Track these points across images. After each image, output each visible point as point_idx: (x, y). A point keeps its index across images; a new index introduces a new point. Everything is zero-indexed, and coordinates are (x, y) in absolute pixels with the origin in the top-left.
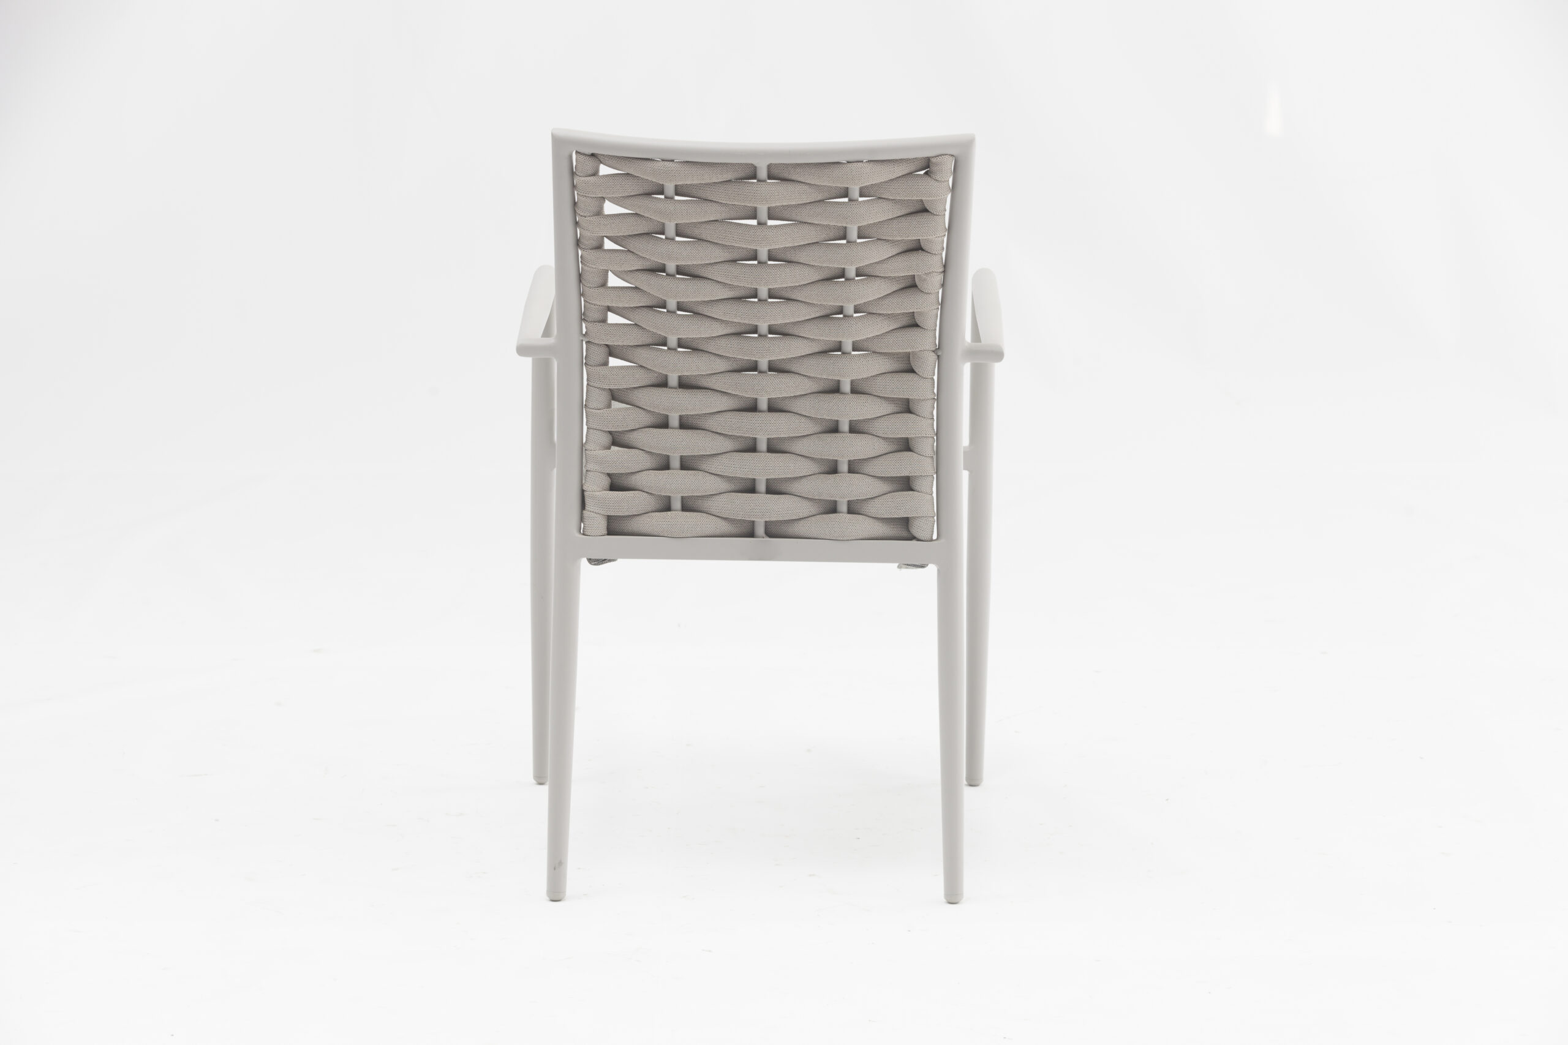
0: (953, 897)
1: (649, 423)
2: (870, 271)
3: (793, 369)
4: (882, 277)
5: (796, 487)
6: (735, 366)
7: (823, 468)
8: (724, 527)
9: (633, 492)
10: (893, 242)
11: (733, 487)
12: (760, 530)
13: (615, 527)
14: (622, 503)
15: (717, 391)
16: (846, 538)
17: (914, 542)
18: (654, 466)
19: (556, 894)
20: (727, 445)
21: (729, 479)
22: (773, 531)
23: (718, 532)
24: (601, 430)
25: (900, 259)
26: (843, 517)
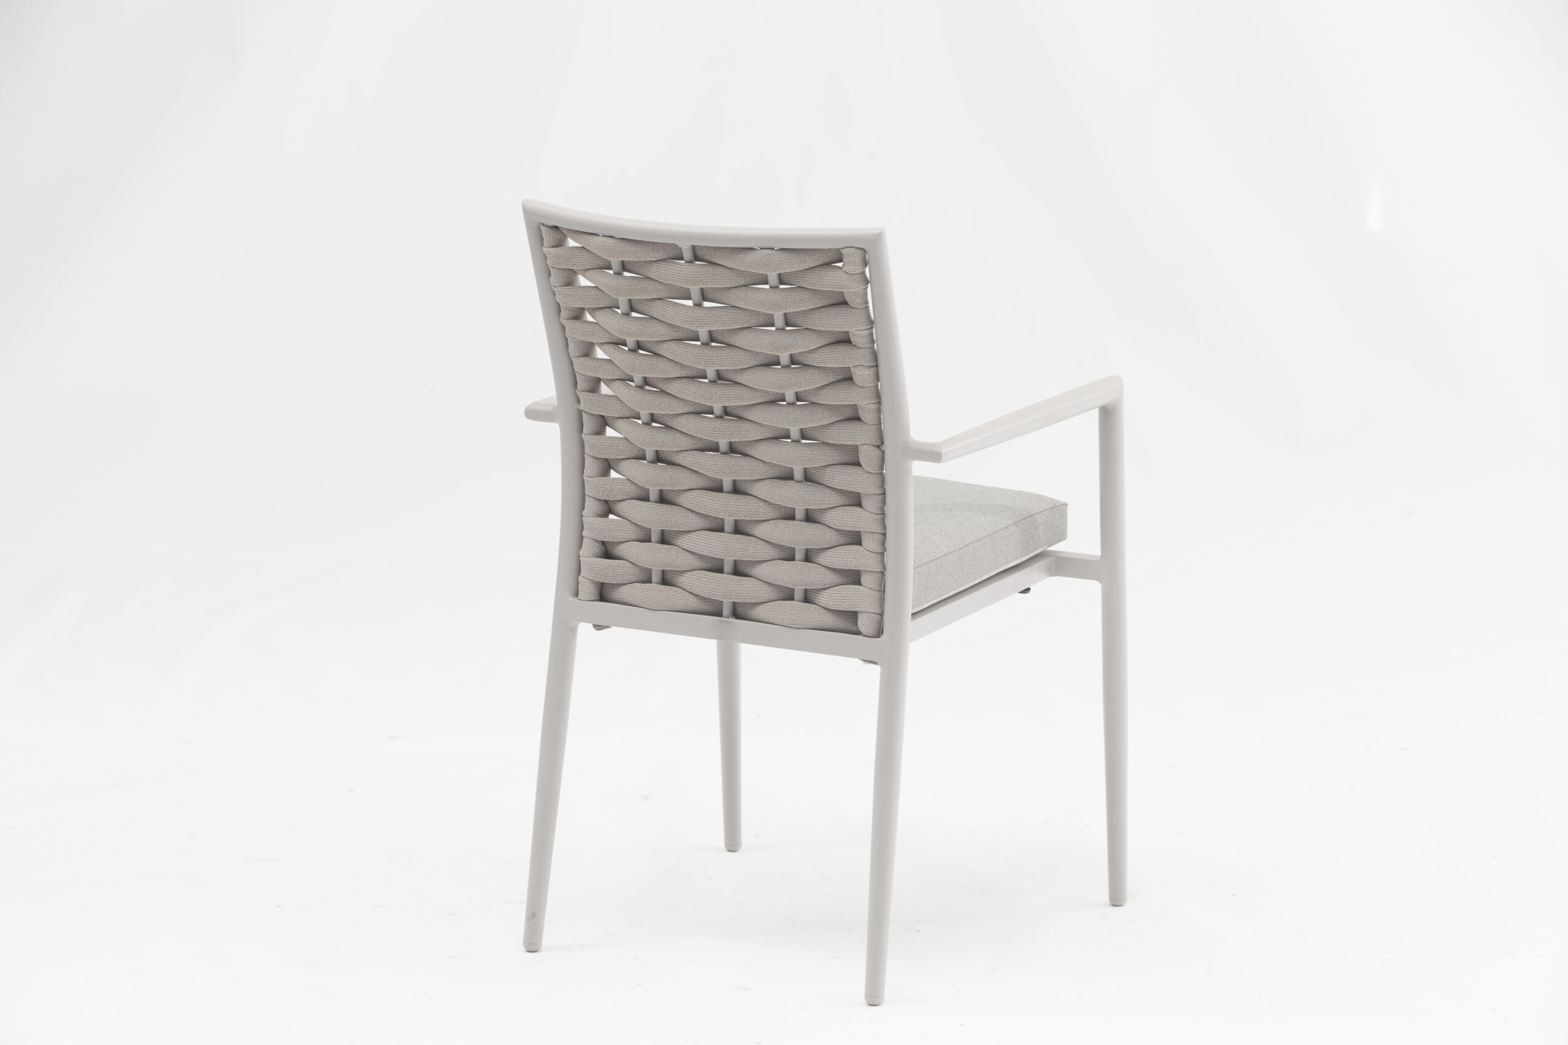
0: (874, 999)
1: (635, 495)
2: (802, 359)
3: (750, 453)
4: (816, 367)
5: (758, 571)
6: (699, 445)
7: (783, 555)
8: (695, 604)
9: (619, 561)
10: (820, 332)
11: (704, 565)
12: (726, 610)
13: (603, 594)
14: (609, 570)
15: (688, 468)
16: (796, 626)
17: (860, 637)
18: (639, 537)
19: (532, 945)
20: (699, 522)
21: (701, 557)
22: (738, 613)
23: (690, 608)
24: (594, 498)
25: (828, 350)
26: (797, 605)
